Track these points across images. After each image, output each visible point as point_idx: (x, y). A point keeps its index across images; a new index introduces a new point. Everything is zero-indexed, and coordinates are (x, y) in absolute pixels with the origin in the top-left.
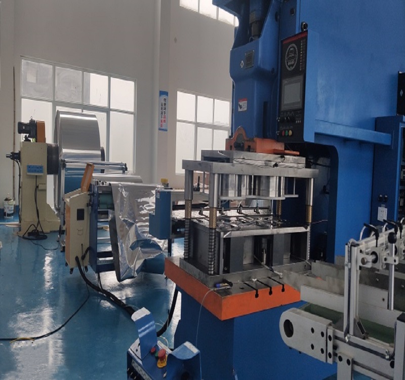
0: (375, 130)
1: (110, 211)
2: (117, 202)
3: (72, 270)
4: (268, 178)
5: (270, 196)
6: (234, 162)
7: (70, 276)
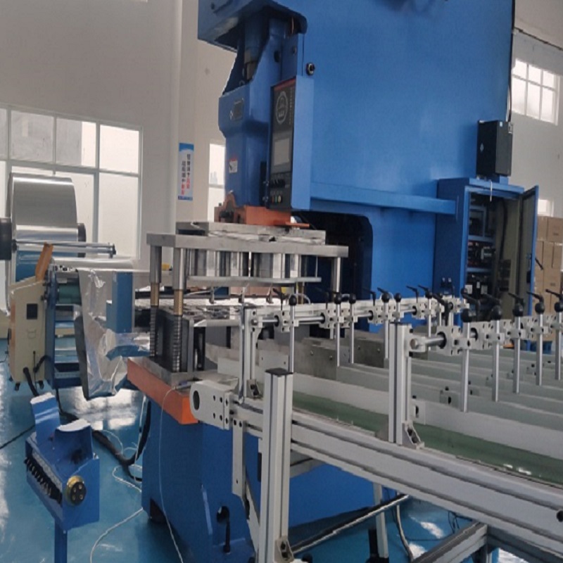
0: (438, 197)
1: (76, 306)
2: (86, 295)
3: (18, 385)
4: (272, 255)
5: (274, 277)
6: (210, 235)
7: (17, 394)
